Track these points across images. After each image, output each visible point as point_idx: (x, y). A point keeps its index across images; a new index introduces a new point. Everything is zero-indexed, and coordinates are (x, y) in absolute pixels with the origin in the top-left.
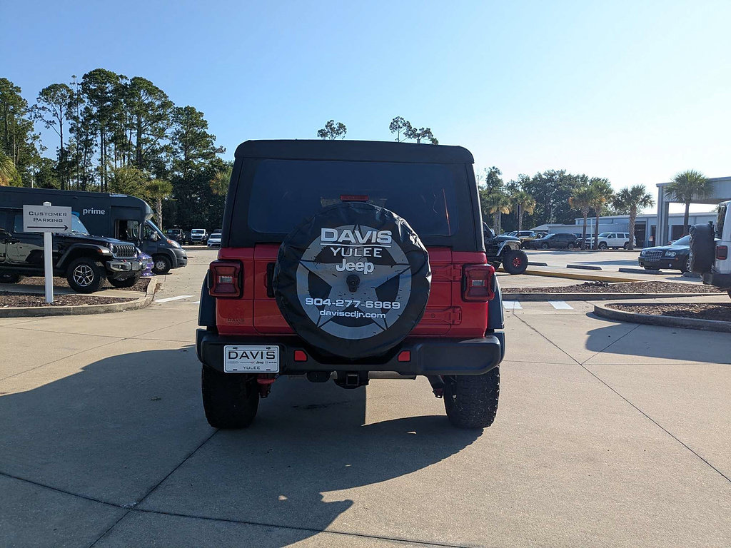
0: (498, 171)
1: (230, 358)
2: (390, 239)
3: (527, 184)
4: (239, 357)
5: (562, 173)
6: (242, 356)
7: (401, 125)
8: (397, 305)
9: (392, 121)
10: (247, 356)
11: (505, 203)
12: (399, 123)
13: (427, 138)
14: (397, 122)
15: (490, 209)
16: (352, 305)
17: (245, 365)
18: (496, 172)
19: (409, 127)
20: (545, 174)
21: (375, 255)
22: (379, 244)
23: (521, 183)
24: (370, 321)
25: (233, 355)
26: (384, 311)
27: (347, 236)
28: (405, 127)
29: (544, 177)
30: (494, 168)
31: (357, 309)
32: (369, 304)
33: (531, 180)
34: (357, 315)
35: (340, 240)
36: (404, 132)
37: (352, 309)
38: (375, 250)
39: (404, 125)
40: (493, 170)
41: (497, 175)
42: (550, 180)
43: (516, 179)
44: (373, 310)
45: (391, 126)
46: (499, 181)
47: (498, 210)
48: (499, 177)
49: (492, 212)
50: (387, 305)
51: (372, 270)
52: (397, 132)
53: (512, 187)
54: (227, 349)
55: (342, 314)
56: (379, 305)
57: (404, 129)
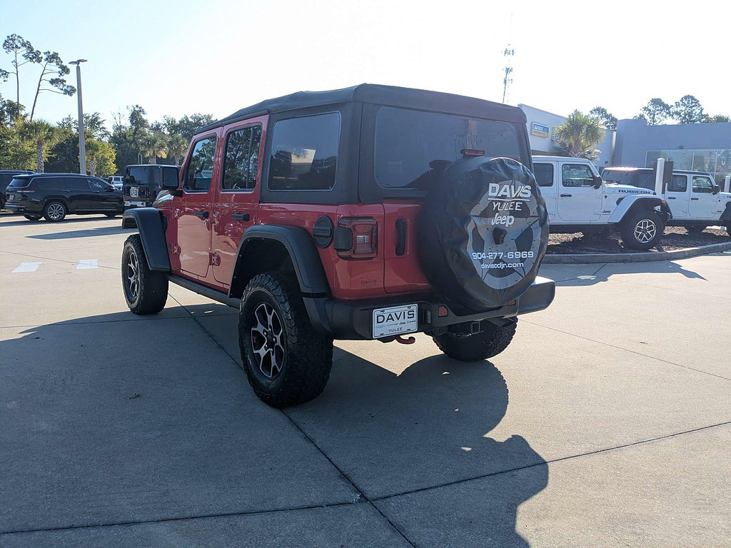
0: (141, 111)
1: (378, 322)
2: (529, 194)
3: (174, 127)
4: (385, 320)
5: (209, 117)
6: (388, 319)
7: (19, 45)
8: (531, 254)
9: (6, 39)
10: (392, 319)
11: (162, 147)
12: (16, 42)
13: (54, 64)
14: (13, 40)
15: (145, 152)
16: (498, 257)
17: (390, 328)
18: (140, 111)
19: (30, 48)
20: (192, 117)
21: (516, 209)
22: (520, 197)
23: (166, 125)
24: (512, 271)
25: (381, 319)
26: (522, 260)
27: (505, 191)
28: (24, 48)
29: (190, 120)
30: (137, 106)
31: (501, 261)
32: (510, 255)
33: (178, 122)
34: (502, 266)
35: (500, 195)
36: (23, 53)
37: (497, 261)
38: (517, 203)
39: (24, 45)
40: (137, 109)
41: (142, 115)
42: (198, 124)
43: (162, 121)
44: (514, 260)
45: (4, 45)
46: (144, 121)
47: (154, 154)
48: (144, 117)
49: (147, 155)
50: (524, 255)
51: (512, 222)
52: (13, 53)
53: (157, 128)
54: (376, 312)
55: (493, 266)
56: (519, 255)
57: (24, 50)
